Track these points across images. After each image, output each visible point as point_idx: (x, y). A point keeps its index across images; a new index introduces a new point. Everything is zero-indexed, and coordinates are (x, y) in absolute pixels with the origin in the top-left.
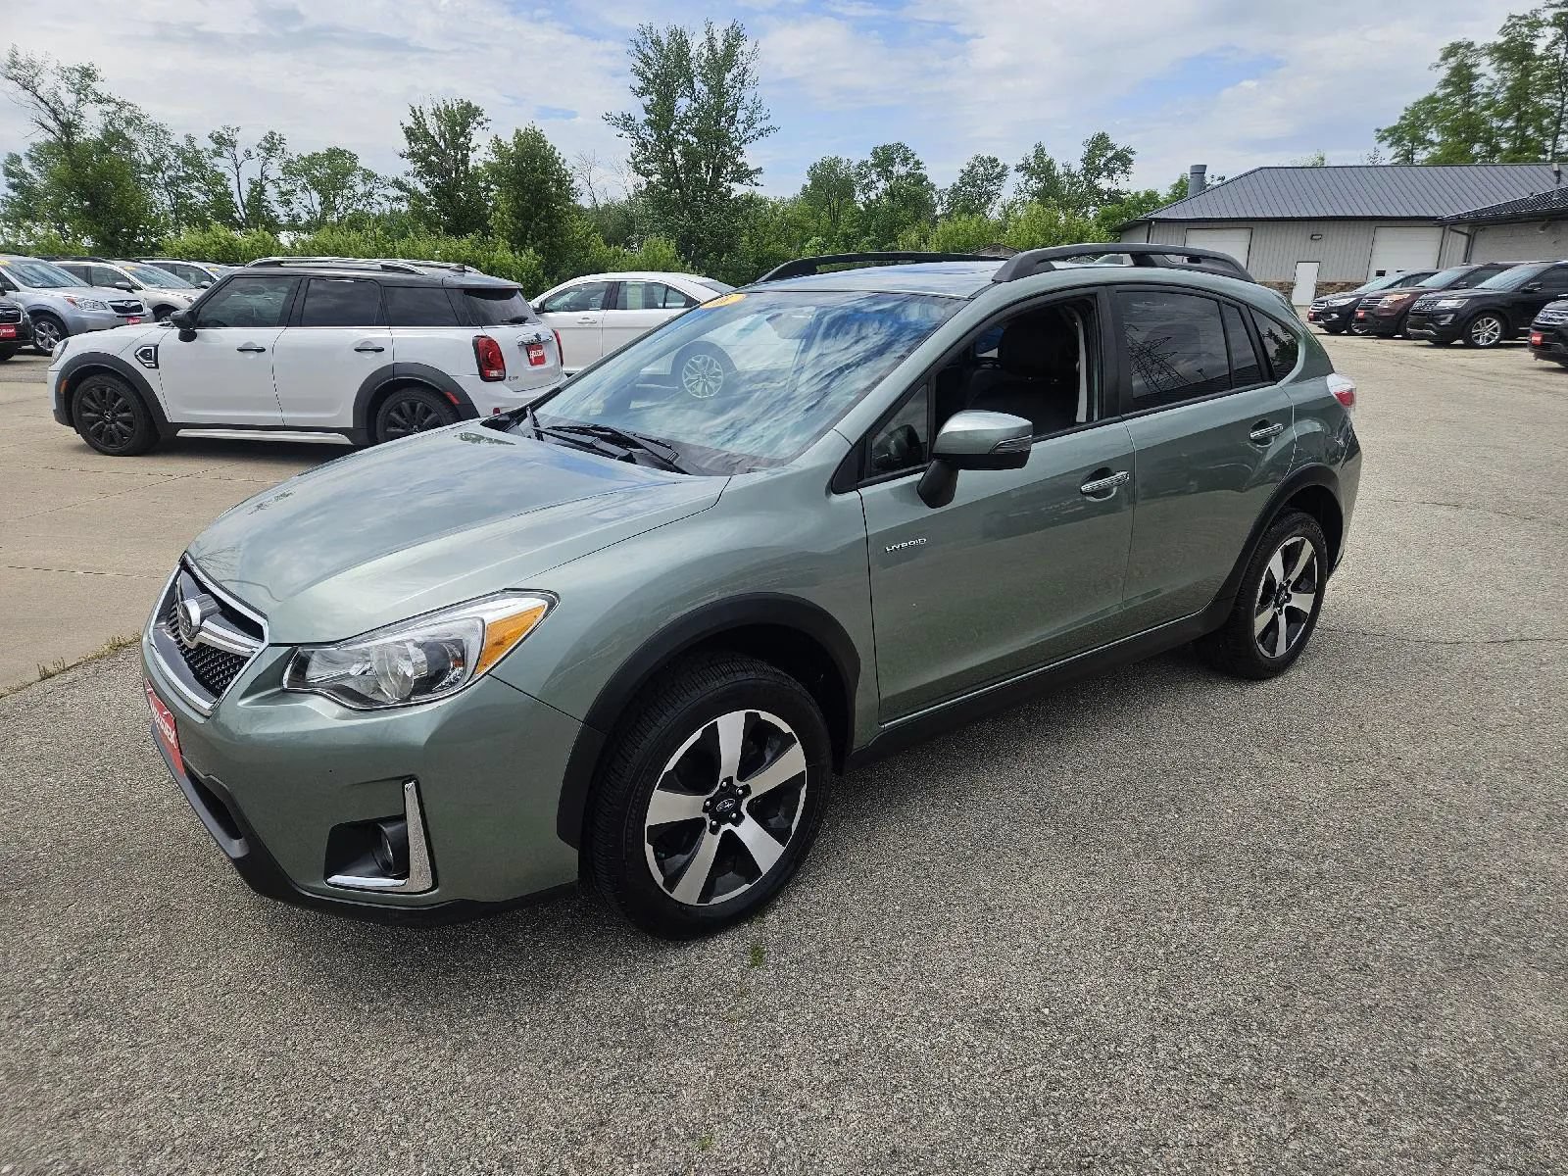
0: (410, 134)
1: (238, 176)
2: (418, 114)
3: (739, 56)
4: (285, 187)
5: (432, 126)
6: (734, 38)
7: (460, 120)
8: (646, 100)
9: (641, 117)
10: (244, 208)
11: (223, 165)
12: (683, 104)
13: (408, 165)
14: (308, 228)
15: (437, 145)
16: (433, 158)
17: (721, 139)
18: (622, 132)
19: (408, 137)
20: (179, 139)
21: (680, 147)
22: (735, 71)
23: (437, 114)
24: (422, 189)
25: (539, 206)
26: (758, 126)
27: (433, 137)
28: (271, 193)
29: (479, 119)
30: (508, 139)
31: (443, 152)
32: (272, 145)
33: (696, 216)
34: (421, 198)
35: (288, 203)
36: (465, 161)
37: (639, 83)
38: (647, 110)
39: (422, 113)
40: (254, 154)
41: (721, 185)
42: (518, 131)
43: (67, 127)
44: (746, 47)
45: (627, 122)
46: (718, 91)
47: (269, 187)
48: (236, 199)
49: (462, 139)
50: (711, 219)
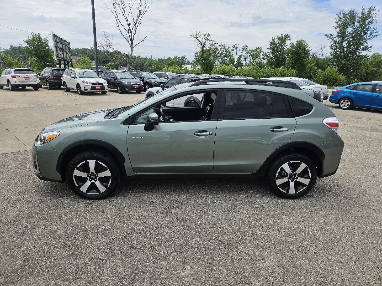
0: (271, 43)
1: (236, 55)
2: (274, 39)
3: (372, 15)
4: (245, 57)
5: (276, 41)
6: (371, 10)
7: (284, 39)
8: (338, 30)
9: (335, 34)
10: (236, 61)
11: (234, 53)
12: (349, 30)
13: (269, 51)
14: (248, 65)
15: (277, 46)
16: (275, 49)
17: (361, 39)
18: (329, 39)
19: (270, 44)
20: (227, 48)
21: (346, 42)
22: (369, 20)
23: (278, 38)
24: (271, 56)
25: (299, 59)
26: (374, 35)
27: (276, 44)
28: (243, 58)
29: (289, 38)
30: (295, 43)
31: (278, 47)
32: (245, 47)
33: (348, 60)
34: (271, 58)
35: (245, 60)
36: (283, 49)
37: (336, 25)
38: (338, 33)
39: (275, 38)
40: (240, 50)
41: (358, 52)
42: (297, 41)
43: (203, 47)
44: (374, 12)
45: (331, 36)
46: (363, 25)
47: (242, 57)
48: (235, 60)
49: (283, 44)
50: (352, 61)
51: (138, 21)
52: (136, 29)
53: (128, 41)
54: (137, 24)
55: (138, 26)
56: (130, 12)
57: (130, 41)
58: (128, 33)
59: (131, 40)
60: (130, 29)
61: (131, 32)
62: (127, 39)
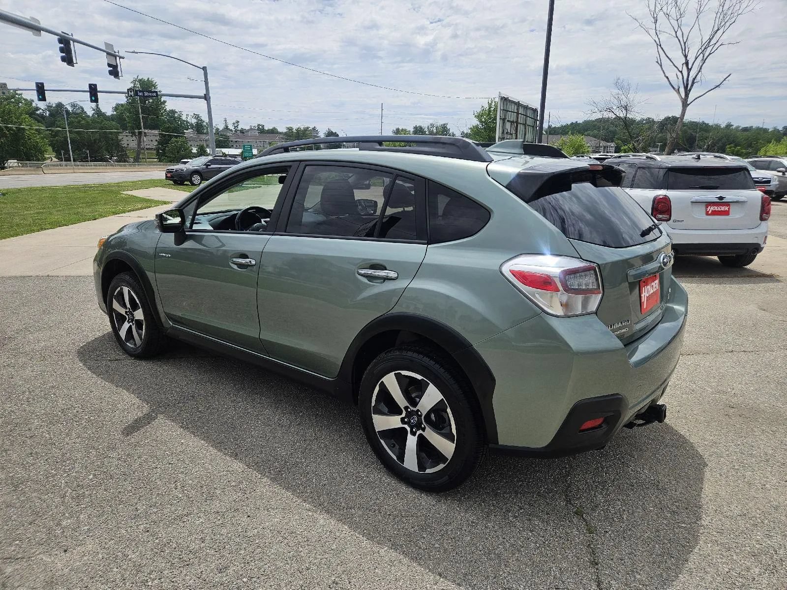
51: (713, 42)
52: (704, 61)
53: (678, 91)
54: (709, 49)
55: (710, 54)
56: (696, 25)
57: (682, 90)
58: (681, 72)
59: (686, 88)
60: (687, 63)
61: (689, 70)
62: (676, 88)
